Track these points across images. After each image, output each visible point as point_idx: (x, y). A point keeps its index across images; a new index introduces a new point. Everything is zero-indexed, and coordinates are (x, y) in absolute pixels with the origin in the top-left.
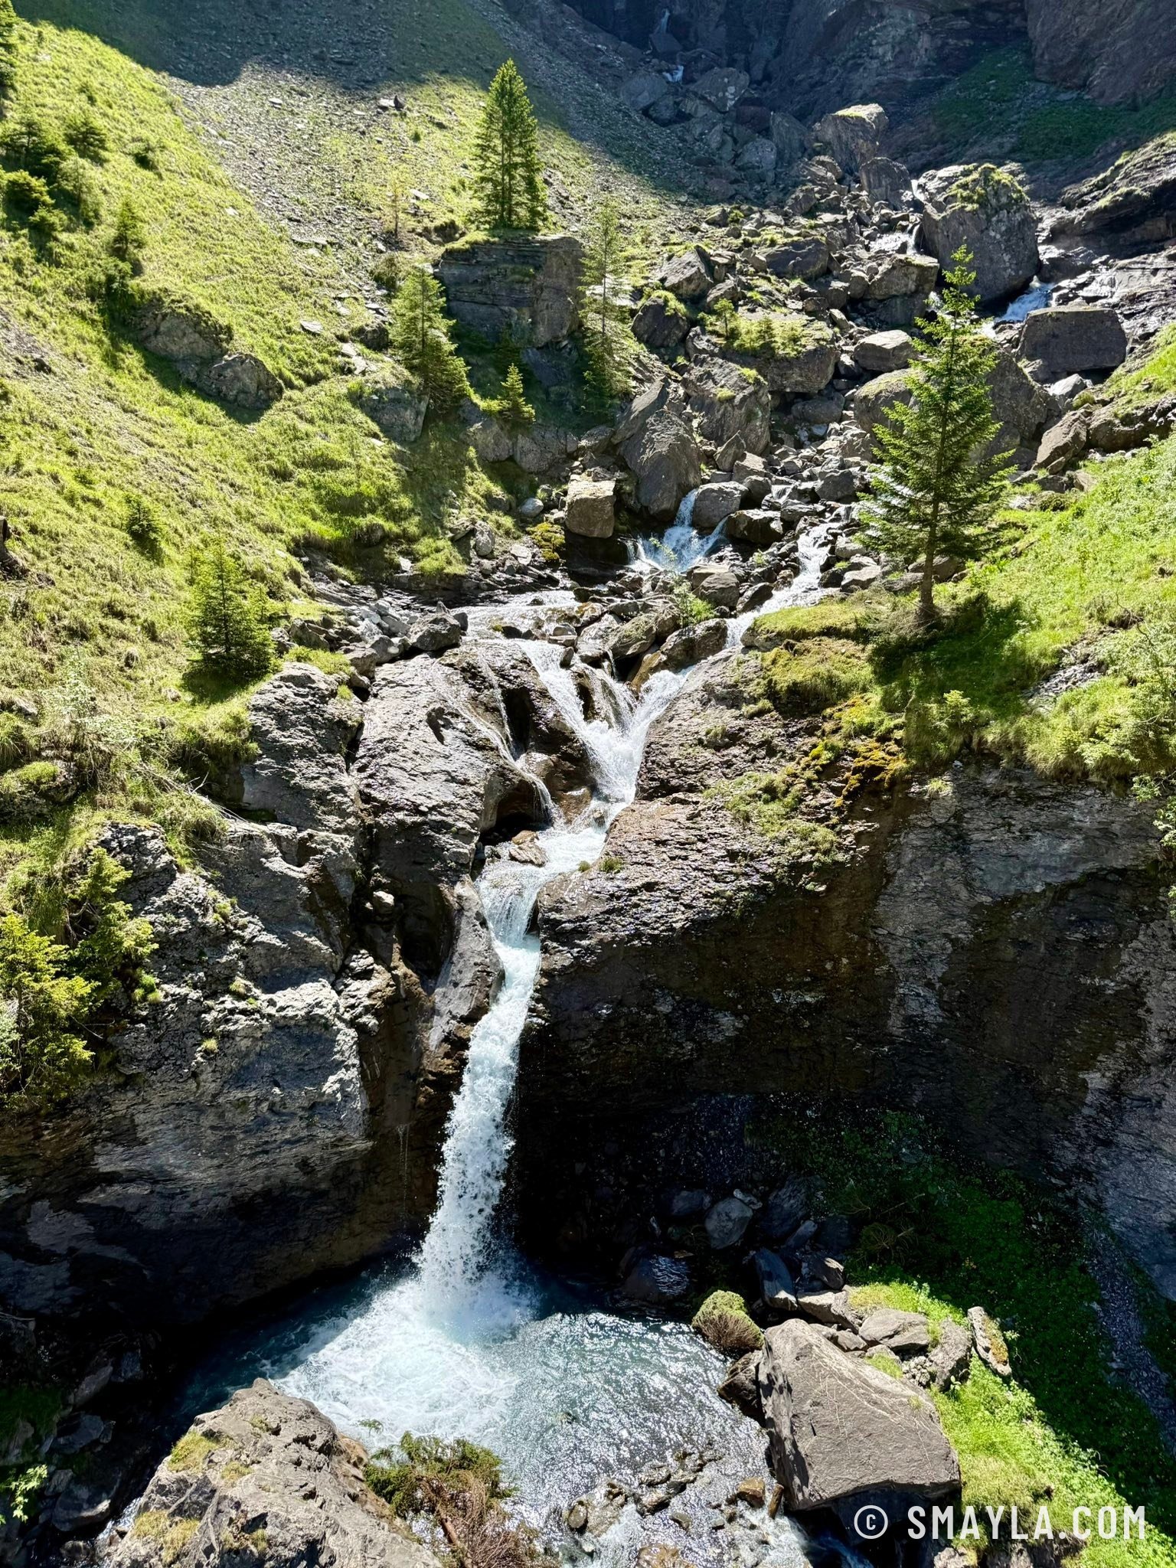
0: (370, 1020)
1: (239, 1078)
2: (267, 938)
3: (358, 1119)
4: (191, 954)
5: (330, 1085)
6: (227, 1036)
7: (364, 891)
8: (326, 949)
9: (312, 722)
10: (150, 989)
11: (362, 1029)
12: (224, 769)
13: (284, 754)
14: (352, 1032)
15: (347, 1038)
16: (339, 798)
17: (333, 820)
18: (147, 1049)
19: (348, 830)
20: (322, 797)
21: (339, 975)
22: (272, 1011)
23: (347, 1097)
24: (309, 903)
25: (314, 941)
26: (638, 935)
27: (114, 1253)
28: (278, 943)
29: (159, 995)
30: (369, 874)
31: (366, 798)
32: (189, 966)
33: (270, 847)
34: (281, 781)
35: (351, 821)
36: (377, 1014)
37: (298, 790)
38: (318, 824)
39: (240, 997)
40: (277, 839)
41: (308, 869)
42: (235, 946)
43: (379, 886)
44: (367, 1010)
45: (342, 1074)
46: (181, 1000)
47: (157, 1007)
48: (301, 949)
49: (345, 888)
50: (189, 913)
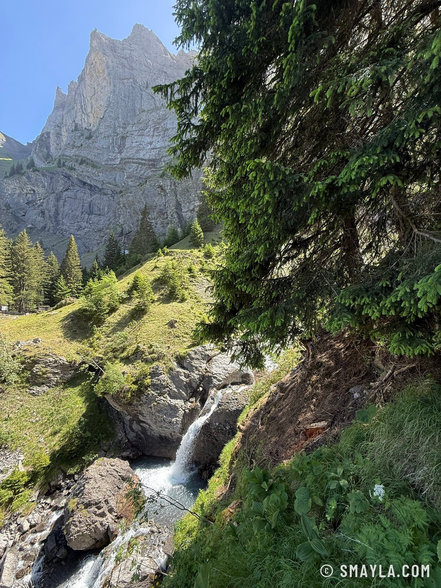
0: (187, 411)
1: (159, 412)
2: (175, 390)
3: (178, 429)
4: (158, 388)
5: (174, 420)
6: (158, 403)
7: (198, 387)
8: (185, 395)
9: (202, 354)
10: (149, 391)
11: (185, 412)
12: (182, 359)
13: (192, 359)
14: (183, 412)
15: (181, 412)
16: (200, 368)
17: (197, 372)
18: (144, 400)
19: (199, 374)
20: (196, 368)
21: (186, 401)
22: (169, 402)
23: (177, 423)
24: (185, 386)
25: (184, 393)
26: (227, 409)
27: (142, 436)
28: (176, 391)
29: (149, 393)
30: (200, 384)
31: (206, 369)
32: (158, 389)
33: (183, 374)
34: (190, 363)
35: (200, 373)
36: (189, 411)
37: (192, 366)
38: (193, 372)
39: (164, 397)
40: (184, 373)
41: (187, 380)
42: (168, 389)
43: (201, 387)
44: (188, 409)
45: (177, 419)
46: (153, 394)
47: (148, 394)
48: (180, 393)
49: (194, 385)
50: (160, 381)
